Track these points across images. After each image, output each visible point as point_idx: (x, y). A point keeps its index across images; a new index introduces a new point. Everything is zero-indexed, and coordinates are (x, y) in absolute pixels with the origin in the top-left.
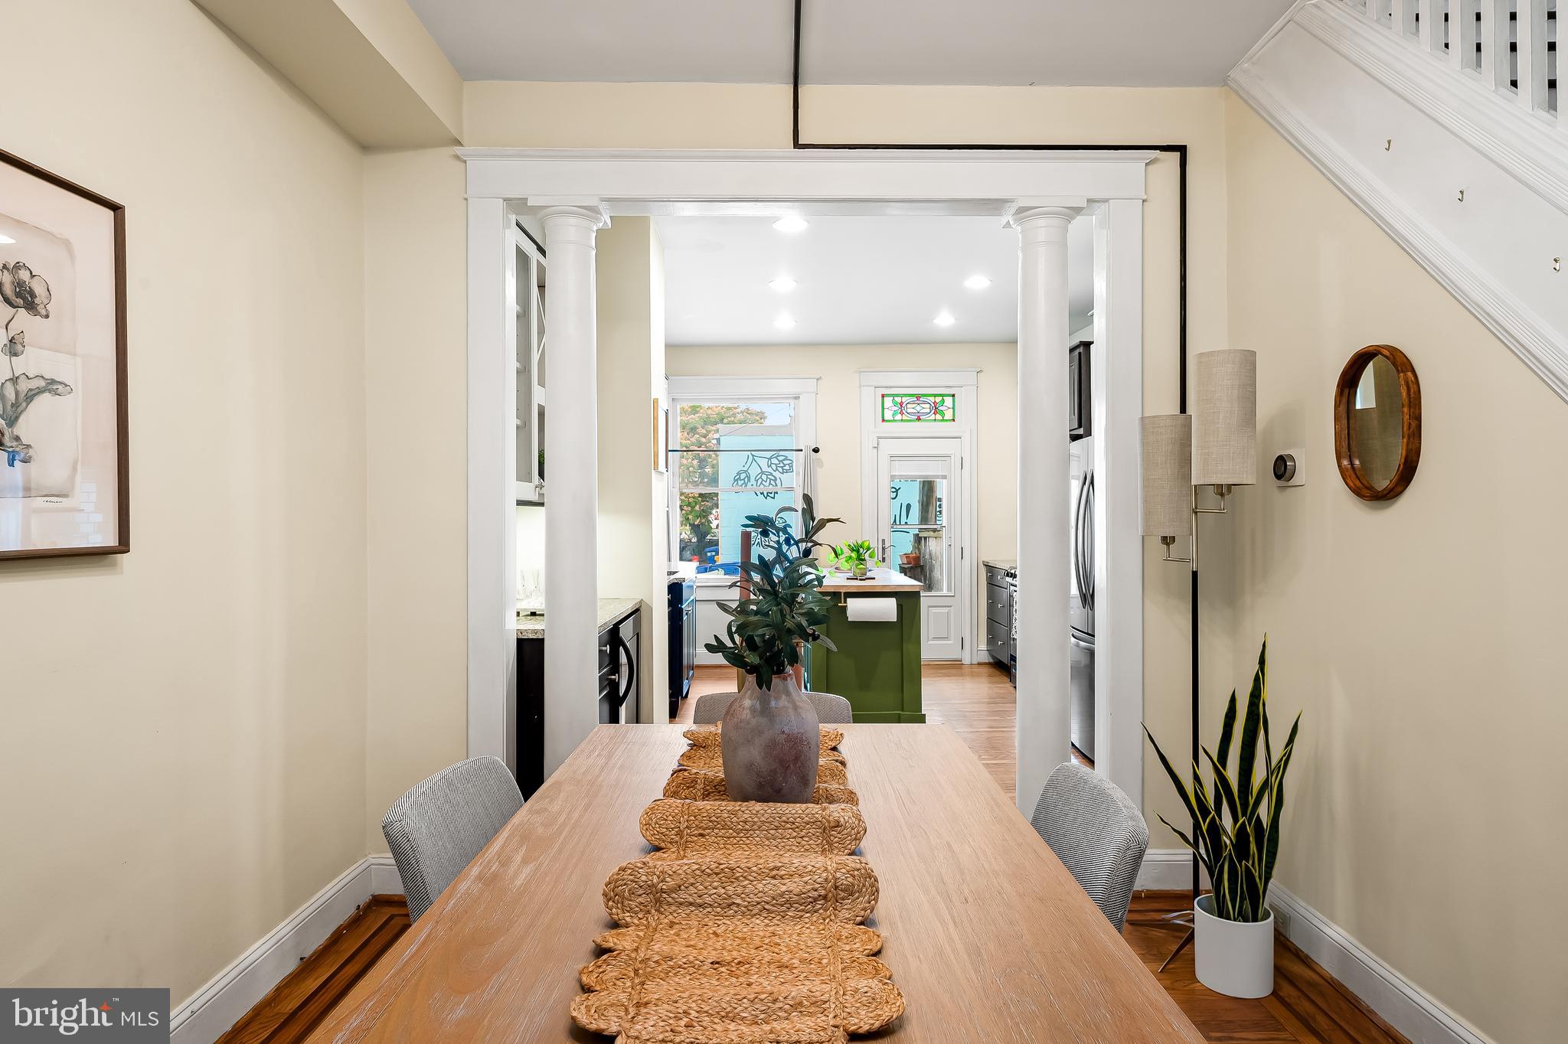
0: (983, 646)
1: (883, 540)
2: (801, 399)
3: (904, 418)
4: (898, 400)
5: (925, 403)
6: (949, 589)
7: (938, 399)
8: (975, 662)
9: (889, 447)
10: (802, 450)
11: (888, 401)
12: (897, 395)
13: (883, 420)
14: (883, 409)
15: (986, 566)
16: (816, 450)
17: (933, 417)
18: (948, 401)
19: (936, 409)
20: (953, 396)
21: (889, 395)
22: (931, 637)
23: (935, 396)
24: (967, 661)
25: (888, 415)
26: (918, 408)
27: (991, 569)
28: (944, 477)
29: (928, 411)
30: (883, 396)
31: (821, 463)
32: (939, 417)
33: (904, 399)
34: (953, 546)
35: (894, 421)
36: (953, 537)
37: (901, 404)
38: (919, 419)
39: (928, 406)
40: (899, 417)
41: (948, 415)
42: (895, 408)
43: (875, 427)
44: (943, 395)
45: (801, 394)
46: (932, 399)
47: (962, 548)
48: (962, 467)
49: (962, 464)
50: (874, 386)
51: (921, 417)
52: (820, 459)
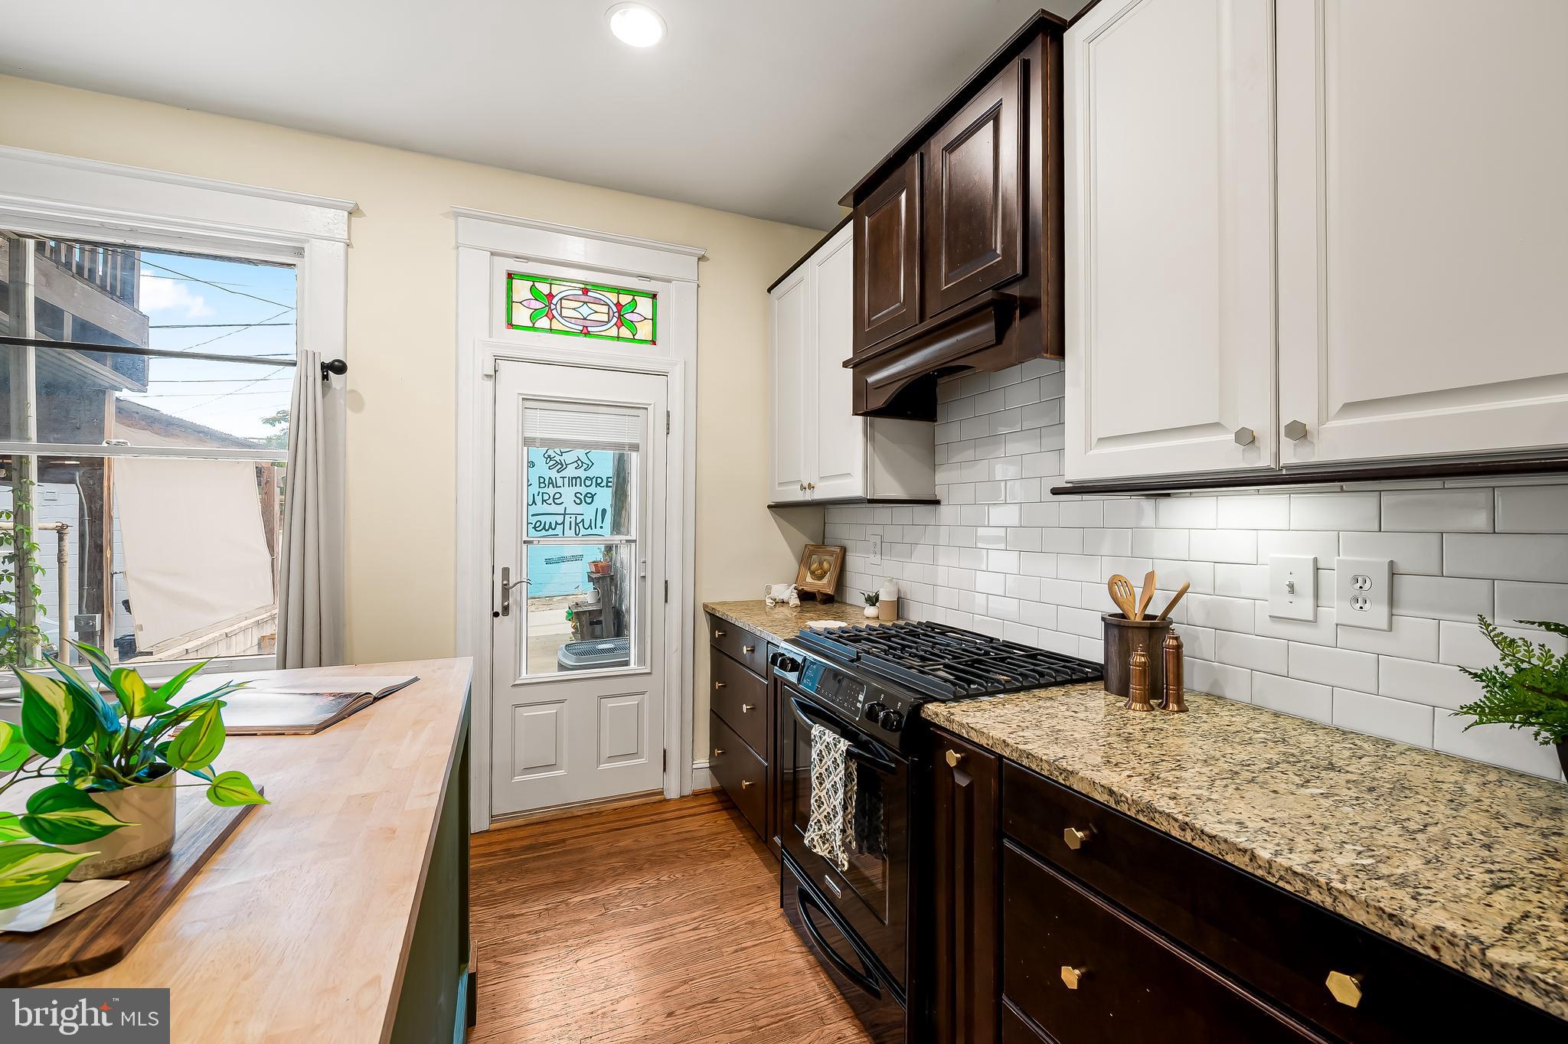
0: (703, 761)
1: (506, 572)
3: (556, 325)
4: (544, 288)
5: (597, 301)
6: (641, 660)
7: (625, 299)
8: (687, 792)
9: (517, 380)
11: (522, 289)
12: (543, 279)
13: (510, 325)
14: (510, 302)
15: (710, 614)
16: (339, 368)
17: (614, 332)
18: (644, 306)
19: (620, 315)
20: (654, 296)
21: (525, 277)
22: (606, 752)
23: (619, 291)
24: (672, 793)
25: (522, 316)
26: (585, 311)
27: (717, 622)
28: (635, 447)
29: (605, 318)
30: (510, 276)
31: (358, 404)
32: (625, 332)
33: (556, 289)
34: (649, 578)
35: (533, 328)
36: (649, 562)
37: (550, 296)
38: (585, 332)
39: (605, 309)
40: (544, 323)
41: (644, 331)
42: (538, 305)
43: (490, 336)
44: (634, 293)
45: (308, 241)
46: (613, 297)
47: (666, 582)
48: (668, 429)
49: (668, 424)
50: (493, 254)
51: (589, 329)
52: (353, 391)
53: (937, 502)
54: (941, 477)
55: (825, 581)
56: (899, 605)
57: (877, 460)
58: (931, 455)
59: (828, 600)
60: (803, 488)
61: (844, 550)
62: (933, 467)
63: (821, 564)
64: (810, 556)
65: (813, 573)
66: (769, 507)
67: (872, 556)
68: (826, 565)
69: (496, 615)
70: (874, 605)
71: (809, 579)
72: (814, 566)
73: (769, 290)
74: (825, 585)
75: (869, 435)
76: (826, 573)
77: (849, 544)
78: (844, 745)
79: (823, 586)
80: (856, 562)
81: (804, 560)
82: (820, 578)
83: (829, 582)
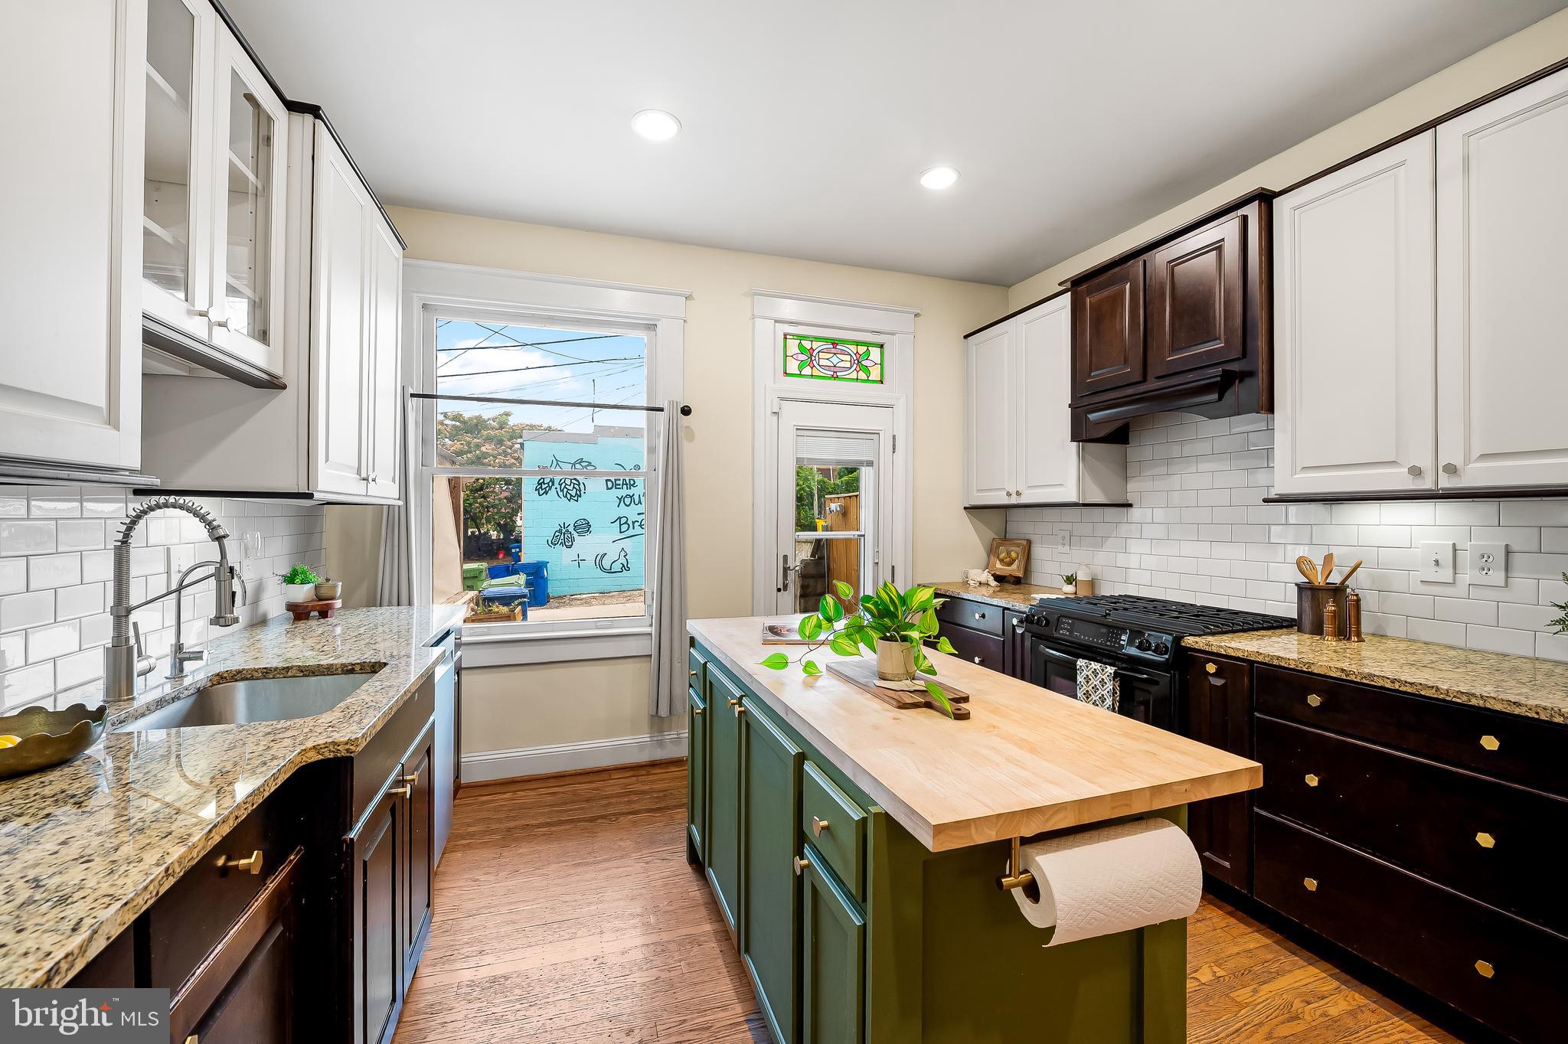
1: (785, 558)
2: (659, 329)
3: (816, 372)
4: (807, 344)
5: (843, 353)
7: (862, 349)
9: (794, 415)
10: (662, 410)
11: (793, 346)
12: (806, 338)
13: (786, 374)
14: (785, 356)
16: (686, 411)
17: (854, 375)
18: (875, 353)
19: (858, 362)
20: (882, 346)
21: (793, 337)
23: (858, 343)
25: (792, 366)
26: (835, 360)
28: (870, 464)
29: (848, 365)
30: (786, 337)
31: (691, 437)
32: (862, 375)
33: (815, 345)
34: (880, 565)
35: (801, 375)
36: (881, 552)
37: (811, 350)
38: (835, 377)
39: (848, 358)
40: (807, 371)
41: (875, 374)
42: (802, 357)
43: (774, 383)
44: (867, 344)
45: (660, 320)
46: (853, 348)
47: (893, 567)
48: (894, 449)
49: (894, 445)
50: (776, 321)
51: (838, 374)
52: (688, 427)
53: (1130, 505)
54: (1131, 486)
55: (1014, 566)
56: (1092, 583)
57: (1087, 474)
58: (1124, 470)
59: (1017, 581)
60: (1009, 494)
61: (1029, 542)
62: (1126, 479)
63: (1009, 554)
64: (998, 547)
65: (1001, 561)
66: (965, 508)
67: (1060, 547)
68: (1013, 555)
69: (779, 590)
70: (1071, 584)
71: (998, 565)
72: (1002, 556)
73: (966, 337)
74: (1015, 569)
75: (1082, 457)
76: (1014, 560)
77: (1032, 537)
78: (1110, 670)
79: (1013, 570)
80: (1039, 552)
81: (992, 551)
82: (1010, 564)
83: (1018, 567)
